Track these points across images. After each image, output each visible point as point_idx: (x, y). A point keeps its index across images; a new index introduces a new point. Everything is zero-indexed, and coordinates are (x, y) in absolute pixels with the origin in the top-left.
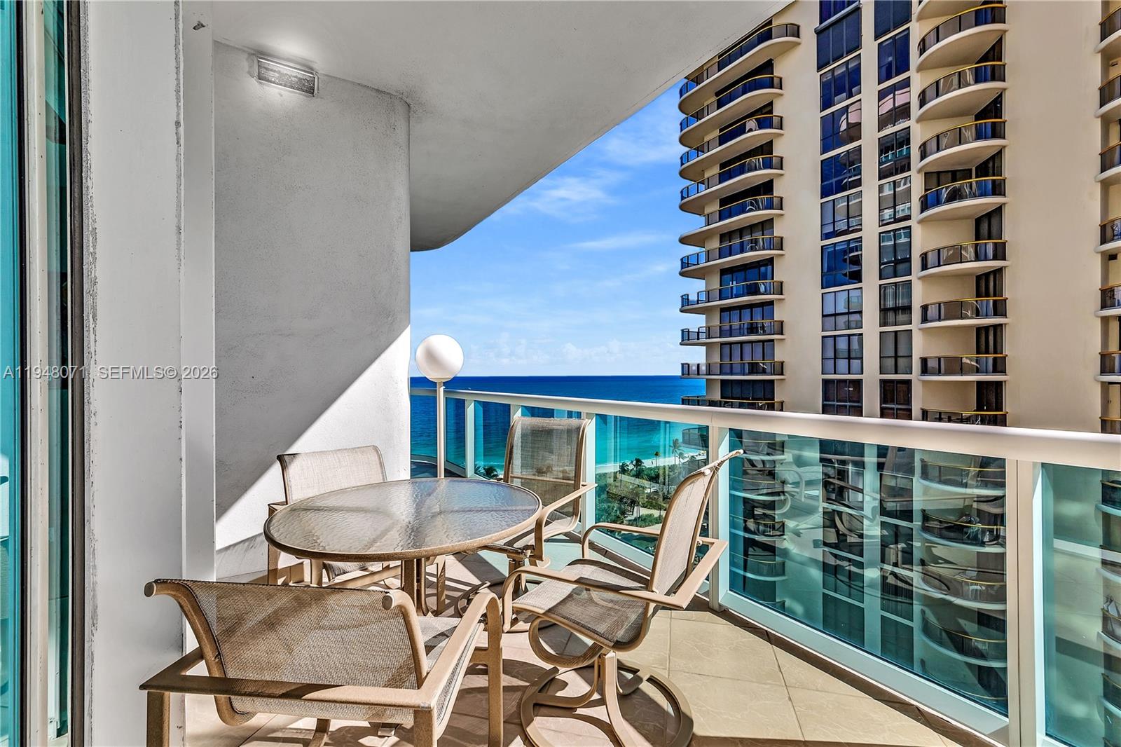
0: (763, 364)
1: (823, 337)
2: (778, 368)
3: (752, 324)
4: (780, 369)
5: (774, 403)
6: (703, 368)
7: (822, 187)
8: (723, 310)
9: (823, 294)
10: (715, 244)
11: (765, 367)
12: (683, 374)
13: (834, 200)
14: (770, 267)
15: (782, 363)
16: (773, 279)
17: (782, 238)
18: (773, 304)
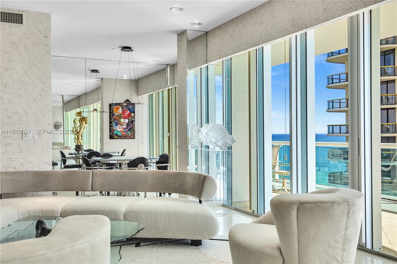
0: (387, 125)
6: (344, 129)
11: (388, 127)
12: (329, 133)
14: (391, 56)
16: (394, 65)
18: (395, 82)
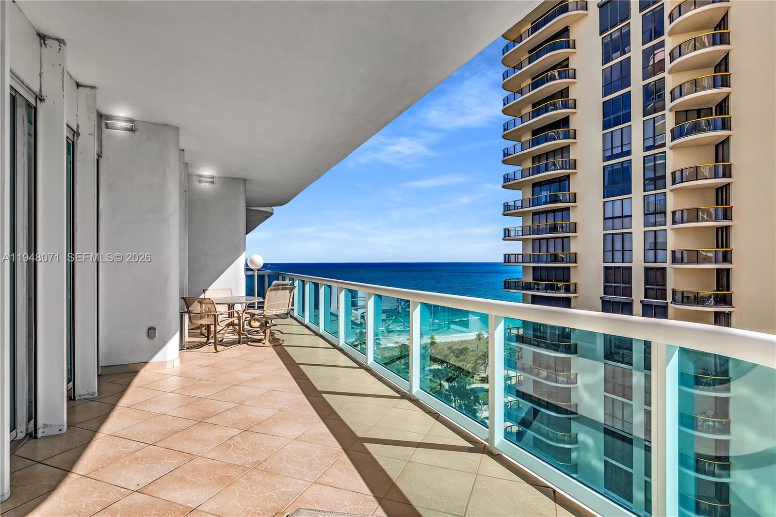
0: (563, 254)
1: (604, 234)
2: (572, 257)
3: (555, 224)
4: (574, 258)
5: (570, 285)
7: (604, 122)
8: (534, 214)
9: (604, 202)
10: (529, 164)
11: (563, 256)
12: (505, 262)
13: (612, 132)
14: (567, 182)
15: (576, 254)
16: (569, 191)
17: (575, 160)
18: (569, 210)
